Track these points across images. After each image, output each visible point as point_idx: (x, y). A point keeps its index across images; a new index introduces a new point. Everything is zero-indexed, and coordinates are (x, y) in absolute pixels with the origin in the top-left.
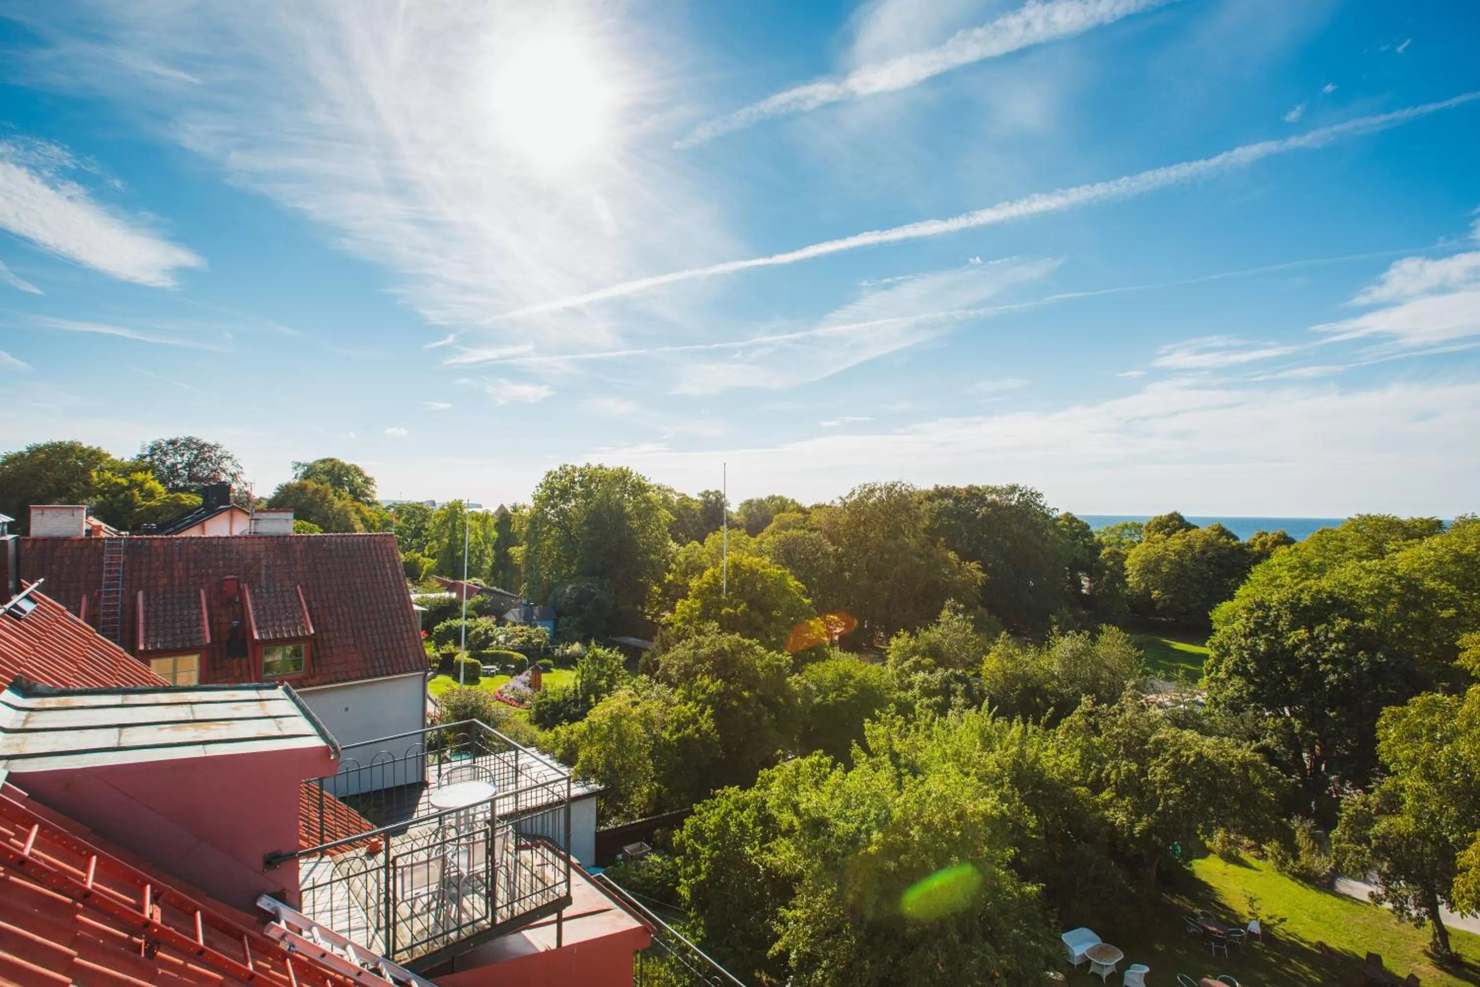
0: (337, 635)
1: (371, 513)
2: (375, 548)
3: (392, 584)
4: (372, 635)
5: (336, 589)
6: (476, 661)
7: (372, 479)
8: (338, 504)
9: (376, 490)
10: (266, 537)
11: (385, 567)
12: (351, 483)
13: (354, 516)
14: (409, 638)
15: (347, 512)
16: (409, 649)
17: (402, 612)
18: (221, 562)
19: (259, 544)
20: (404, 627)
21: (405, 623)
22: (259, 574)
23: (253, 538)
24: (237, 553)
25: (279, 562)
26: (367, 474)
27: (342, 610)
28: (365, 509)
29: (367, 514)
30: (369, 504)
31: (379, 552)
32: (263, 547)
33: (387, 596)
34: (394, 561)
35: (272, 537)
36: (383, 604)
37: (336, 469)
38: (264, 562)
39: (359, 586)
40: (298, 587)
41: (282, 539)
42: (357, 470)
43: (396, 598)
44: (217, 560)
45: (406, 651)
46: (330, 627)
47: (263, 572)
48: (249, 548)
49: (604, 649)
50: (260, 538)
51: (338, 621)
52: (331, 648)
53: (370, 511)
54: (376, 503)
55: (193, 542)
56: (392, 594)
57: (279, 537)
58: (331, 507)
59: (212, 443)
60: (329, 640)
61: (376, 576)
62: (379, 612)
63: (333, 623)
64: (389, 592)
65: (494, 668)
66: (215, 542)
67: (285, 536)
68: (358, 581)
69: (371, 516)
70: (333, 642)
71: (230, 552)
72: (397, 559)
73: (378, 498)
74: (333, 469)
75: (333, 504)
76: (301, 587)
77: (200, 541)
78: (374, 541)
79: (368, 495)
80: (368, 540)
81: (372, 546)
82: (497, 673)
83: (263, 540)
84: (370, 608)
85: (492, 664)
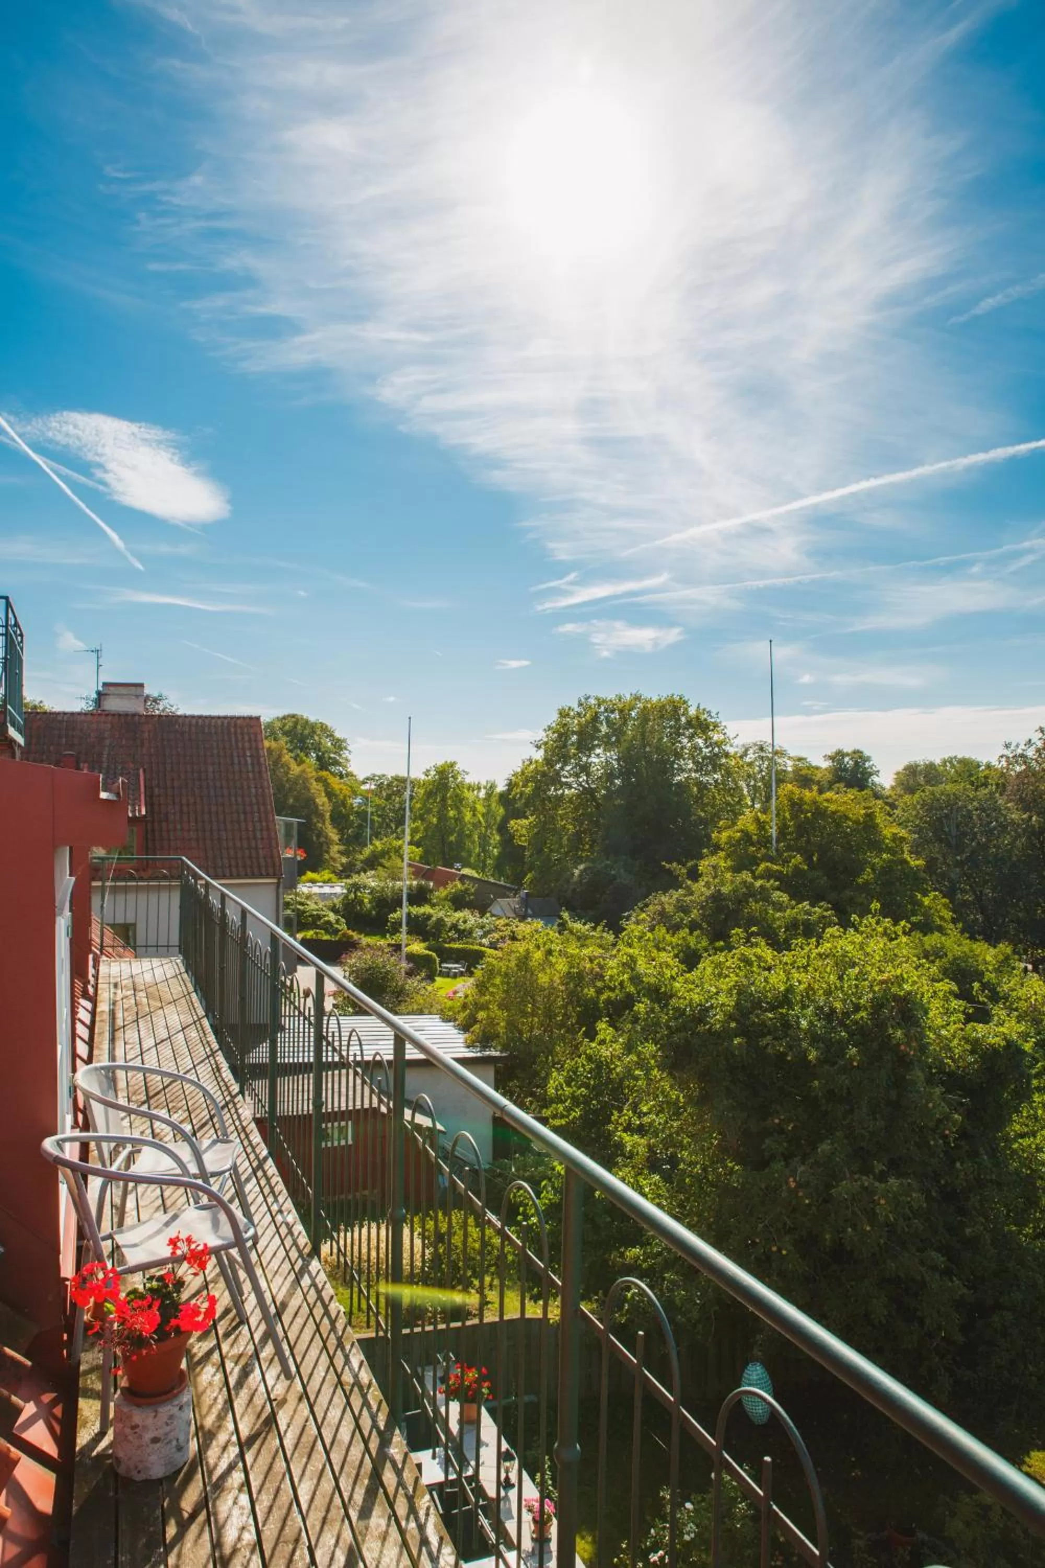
0: (179, 827)
1: (341, 786)
2: (236, 733)
3: (251, 775)
4: (219, 830)
5: (183, 776)
6: (430, 953)
7: (344, 741)
8: (295, 769)
9: (350, 757)
10: (114, 715)
11: (245, 756)
12: (317, 747)
13: (315, 787)
14: (262, 839)
15: (306, 780)
16: (261, 851)
17: (259, 809)
18: (64, 740)
19: (104, 722)
20: (258, 825)
21: (260, 821)
22: (100, 755)
23: (100, 715)
24: (81, 730)
25: (124, 742)
26: (338, 735)
27: (188, 800)
28: (334, 782)
29: (336, 787)
30: (341, 776)
31: (240, 737)
32: (109, 726)
33: (242, 788)
34: (257, 749)
35: (120, 715)
36: (236, 797)
37: (299, 727)
38: (107, 742)
39: (211, 775)
40: (141, 771)
41: (129, 718)
42: (324, 728)
43: (253, 790)
44: (60, 737)
45: (258, 853)
46: (171, 817)
47: (106, 752)
48: (94, 726)
49: (584, 924)
50: (107, 715)
51: (181, 811)
52: (169, 840)
53: (340, 783)
54: (349, 774)
55: (38, 717)
56: (249, 787)
57: (127, 715)
58: (287, 773)
59: (156, 695)
60: (168, 831)
61: (233, 764)
62: (231, 805)
63: (174, 814)
64: (245, 783)
65: (455, 967)
66: (59, 718)
67: (134, 715)
68: (210, 769)
69: (341, 790)
70: (172, 834)
71: (74, 729)
72: (260, 747)
73: (353, 767)
74: (295, 727)
75: (289, 769)
76: (144, 771)
77: (45, 716)
78: (235, 726)
79: (339, 764)
80: (228, 723)
81: (232, 730)
82: (462, 974)
83: (110, 718)
84: (220, 800)
85: (457, 962)
